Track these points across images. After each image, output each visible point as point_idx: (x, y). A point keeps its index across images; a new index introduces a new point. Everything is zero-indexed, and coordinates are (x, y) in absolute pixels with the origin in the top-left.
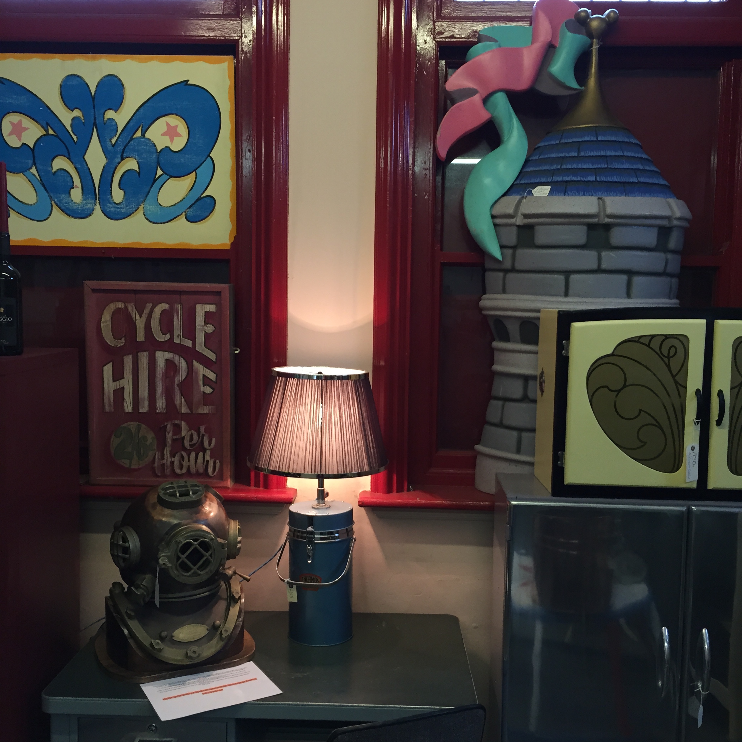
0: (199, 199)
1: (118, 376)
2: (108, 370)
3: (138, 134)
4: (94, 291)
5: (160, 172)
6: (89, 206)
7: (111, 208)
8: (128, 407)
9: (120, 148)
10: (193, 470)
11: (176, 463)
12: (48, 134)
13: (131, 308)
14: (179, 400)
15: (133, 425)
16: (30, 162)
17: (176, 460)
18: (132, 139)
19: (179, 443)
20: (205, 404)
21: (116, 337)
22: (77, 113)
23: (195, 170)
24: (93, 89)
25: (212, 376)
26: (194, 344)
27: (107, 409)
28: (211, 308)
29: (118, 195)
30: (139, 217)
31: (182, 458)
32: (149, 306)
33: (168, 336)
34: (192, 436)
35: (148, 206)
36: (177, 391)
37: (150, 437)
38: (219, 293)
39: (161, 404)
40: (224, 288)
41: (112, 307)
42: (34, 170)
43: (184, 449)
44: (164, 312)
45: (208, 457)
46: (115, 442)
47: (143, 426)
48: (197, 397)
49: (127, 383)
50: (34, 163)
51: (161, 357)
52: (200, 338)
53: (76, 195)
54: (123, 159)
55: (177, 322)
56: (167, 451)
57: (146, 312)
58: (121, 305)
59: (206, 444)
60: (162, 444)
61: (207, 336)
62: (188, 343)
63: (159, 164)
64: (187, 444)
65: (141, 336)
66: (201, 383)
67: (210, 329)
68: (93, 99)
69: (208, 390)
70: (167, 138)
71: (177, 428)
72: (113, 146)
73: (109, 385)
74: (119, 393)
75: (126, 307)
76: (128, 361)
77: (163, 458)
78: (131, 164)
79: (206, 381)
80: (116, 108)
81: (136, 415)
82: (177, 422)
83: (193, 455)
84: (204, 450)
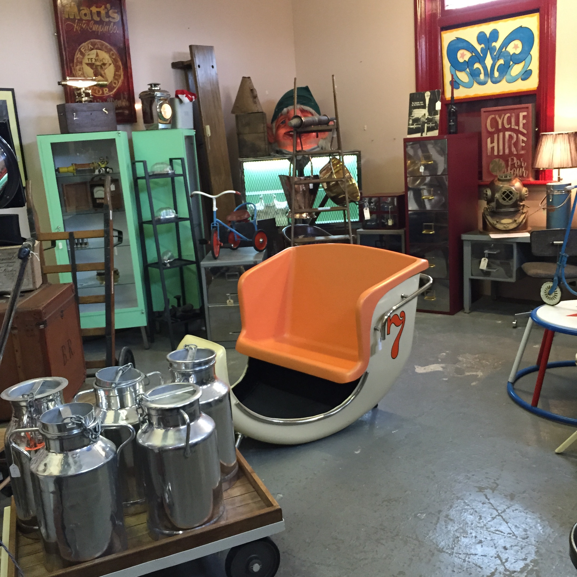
0: (526, 71)
1: (492, 142)
2: (489, 140)
3: (504, 49)
4: (484, 112)
5: (511, 63)
6: (486, 80)
7: (494, 80)
8: (496, 153)
9: (497, 56)
10: (518, 175)
11: (512, 173)
12: (473, 55)
13: (497, 117)
14: (513, 149)
15: (497, 160)
16: (467, 67)
17: (512, 171)
18: (502, 52)
19: (513, 165)
20: (522, 150)
21: (492, 128)
22: (483, 46)
23: (524, 60)
24: (488, 36)
25: (525, 139)
26: (519, 128)
27: (489, 154)
28: (525, 113)
29: (496, 74)
30: (504, 82)
31: (514, 170)
32: (503, 115)
33: (509, 126)
34: (518, 163)
35: (507, 77)
36: (513, 146)
37: (503, 163)
38: (527, 108)
39: (507, 151)
40: (530, 105)
41: (490, 117)
42: (468, 70)
43: (515, 167)
44: (508, 117)
45: (523, 170)
46: (491, 166)
47: (501, 160)
48: (520, 148)
49: (495, 144)
50: (468, 67)
51: (507, 134)
52: (521, 125)
53: (482, 77)
54: (498, 60)
55: (513, 120)
56: (509, 168)
57: (502, 117)
58: (493, 116)
59: (523, 165)
60: (507, 166)
61: (524, 124)
62: (517, 128)
63: (511, 60)
64: (516, 165)
65: (500, 127)
66: (521, 142)
67: (525, 121)
68: (488, 39)
69: (524, 145)
70: (514, 49)
71: (513, 160)
72: (495, 56)
73: (489, 146)
74: (493, 148)
75: (495, 117)
76: (496, 136)
77: (507, 171)
78: (501, 62)
79: (523, 142)
80: (496, 41)
81: (498, 156)
82: (512, 157)
83: (518, 169)
84: (522, 167)
